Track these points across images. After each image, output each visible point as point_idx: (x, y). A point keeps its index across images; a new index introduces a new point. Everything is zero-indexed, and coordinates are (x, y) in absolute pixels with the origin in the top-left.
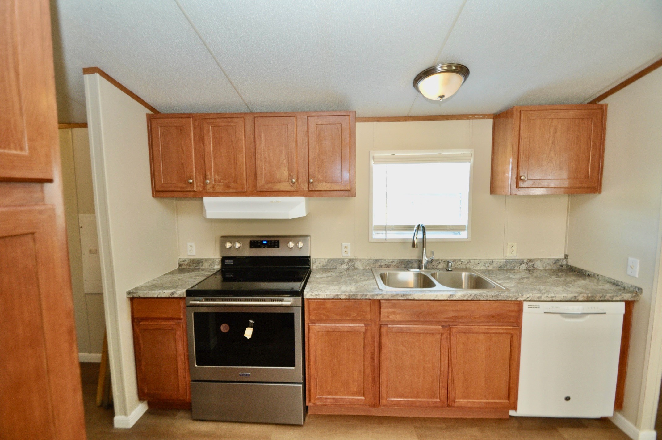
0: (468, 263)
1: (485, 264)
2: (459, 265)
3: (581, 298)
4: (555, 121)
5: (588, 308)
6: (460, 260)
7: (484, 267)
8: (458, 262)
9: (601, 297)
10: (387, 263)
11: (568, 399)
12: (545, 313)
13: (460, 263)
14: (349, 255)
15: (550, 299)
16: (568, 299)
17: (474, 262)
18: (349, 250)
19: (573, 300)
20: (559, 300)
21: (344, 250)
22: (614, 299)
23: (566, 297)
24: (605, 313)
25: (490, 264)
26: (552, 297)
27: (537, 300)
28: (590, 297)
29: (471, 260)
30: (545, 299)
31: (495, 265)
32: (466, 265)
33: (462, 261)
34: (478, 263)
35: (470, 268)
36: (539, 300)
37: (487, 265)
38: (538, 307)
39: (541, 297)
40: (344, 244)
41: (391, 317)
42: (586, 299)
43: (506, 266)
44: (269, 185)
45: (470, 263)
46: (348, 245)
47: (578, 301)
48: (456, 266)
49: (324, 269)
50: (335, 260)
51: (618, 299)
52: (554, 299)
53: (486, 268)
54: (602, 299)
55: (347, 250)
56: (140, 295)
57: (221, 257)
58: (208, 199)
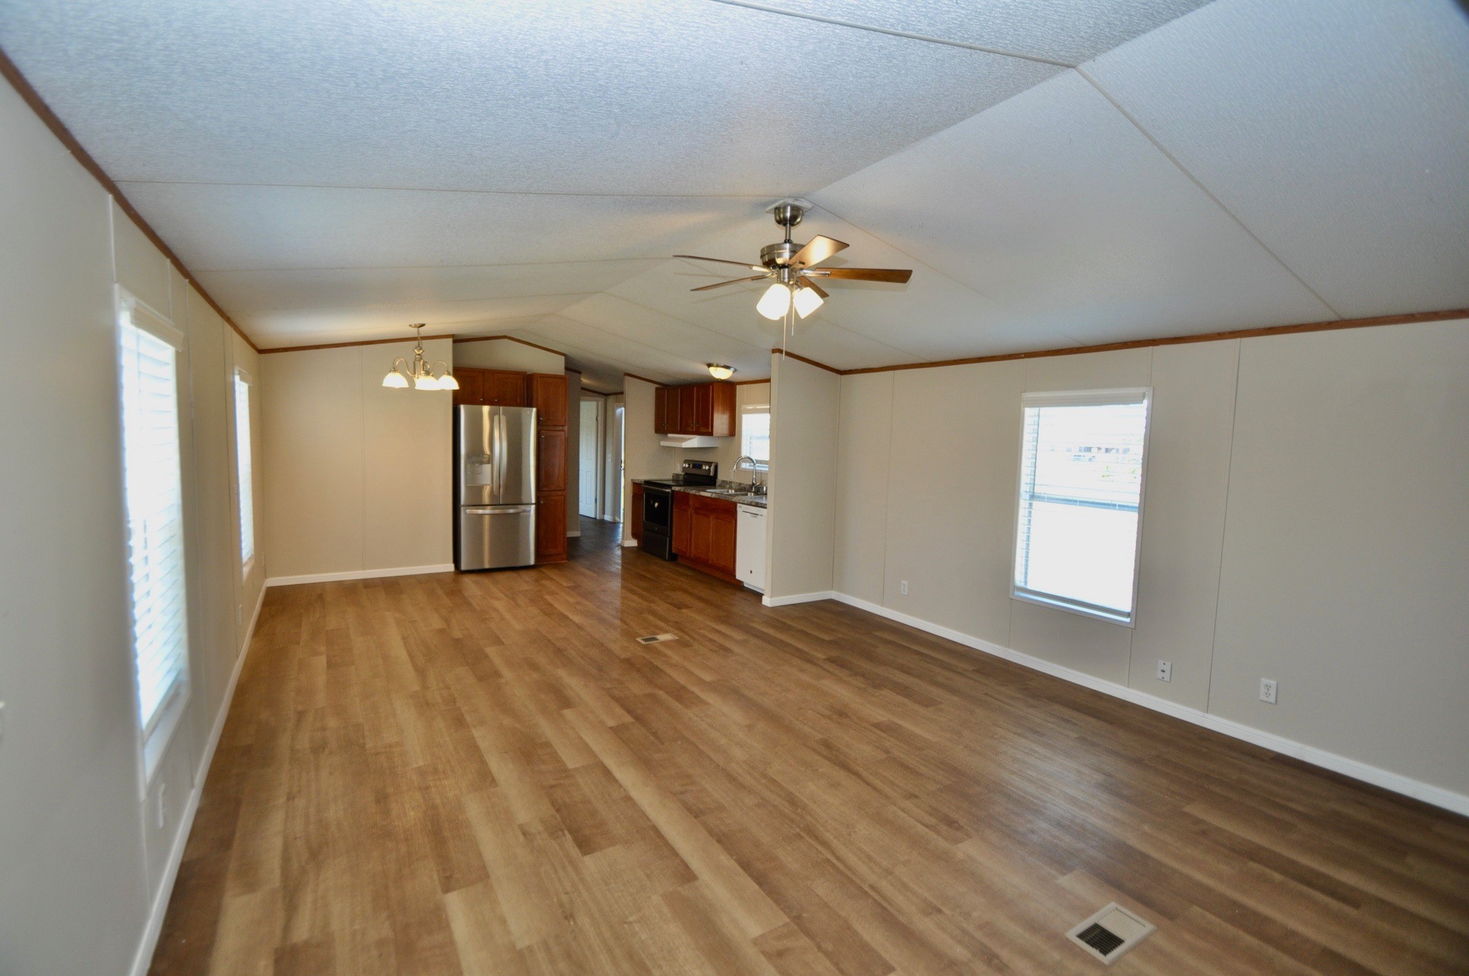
11: (751, 572)
12: (746, 514)
20: (752, 504)
36: (740, 502)
39: (744, 502)
41: (695, 505)
44: (685, 428)
49: (720, 486)
56: (636, 482)
57: (683, 474)
58: (670, 435)
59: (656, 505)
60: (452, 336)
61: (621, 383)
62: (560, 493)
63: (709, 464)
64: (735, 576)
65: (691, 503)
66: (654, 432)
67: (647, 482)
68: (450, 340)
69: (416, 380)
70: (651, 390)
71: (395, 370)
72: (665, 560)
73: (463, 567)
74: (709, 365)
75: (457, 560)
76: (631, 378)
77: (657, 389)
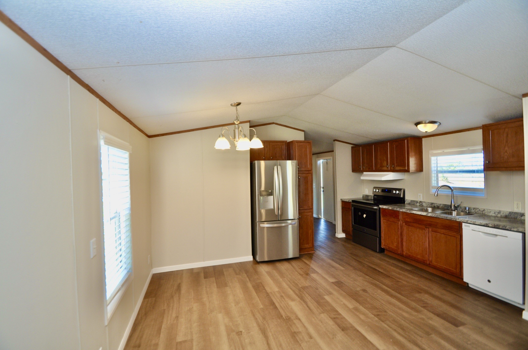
0: (483, 211)
1: (495, 212)
2: (478, 211)
3: (490, 226)
4: (507, 130)
5: (496, 232)
6: (478, 208)
7: (494, 214)
8: (477, 209)
9: (503, 227)
10: (437, 205)
11: (489, 281)
12: (472, 230)
13: (478, 210)
14: (421, 200)
15: (473, 223)
16: (483, 224)
17: (488, 211)
18: (421, 197)
19: (485, 225)
20: (478, 224)
21: (419, 197)
22: (512, 230)
23: (481, 223)
24: (507, 237)
25: (498, 213)
26: (474, 222)
27: (466, 222)
28: (496, 226)
29: (485, 209)
30: (470, 223)
31: (502, 214)
32: (482, 211)
33: (479, 209)
34: (490, 212)
35: (485, 214)
36: (467, 222)
37: (496, 214)
38: (469, 226)
39: (468, 221)
40: (419, 194)
41: (406, 219)
42: (493, 226)
43: (511, 216)
44: (380, 168)
45: (484, 211)
46: (421, 195)
47: (489, 227)
48: (476, 212)
49: (409, 204)
50: (414, 201)
51: (515, 230)
52: (475, 223)
53: (496, 216)
54: (504, 228)
55: (420, 197)
56: (343, 200)
57: (373, 195)
58: (364, 173)
59: (365, 216)
60: (249, 121)
61: (332, 145)
62: (308, 211)
63: (400, 190)
64: (463, 279)
65: (401, 217)
66: (351, 171)
67: (354, 201)
68: (248, 125)
69: (236, 143)
70: (348, 148)
71: (223, 136)
72: (376, 252)
73: (258, 259)
74: (417, 124)
75: (254, 254)
76: (337, 142)
77: (352, 147)
